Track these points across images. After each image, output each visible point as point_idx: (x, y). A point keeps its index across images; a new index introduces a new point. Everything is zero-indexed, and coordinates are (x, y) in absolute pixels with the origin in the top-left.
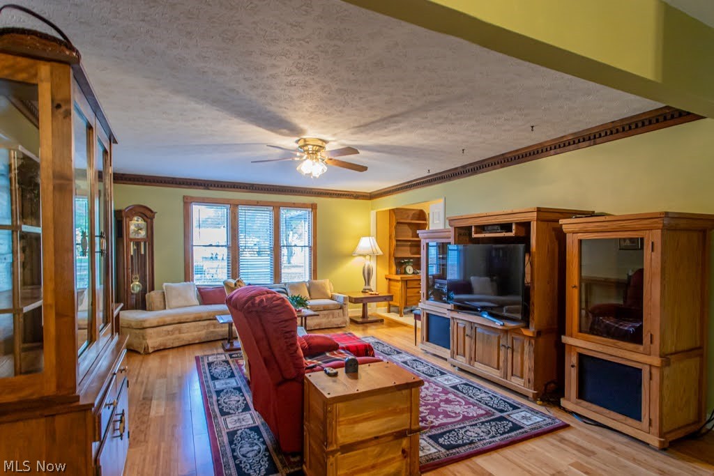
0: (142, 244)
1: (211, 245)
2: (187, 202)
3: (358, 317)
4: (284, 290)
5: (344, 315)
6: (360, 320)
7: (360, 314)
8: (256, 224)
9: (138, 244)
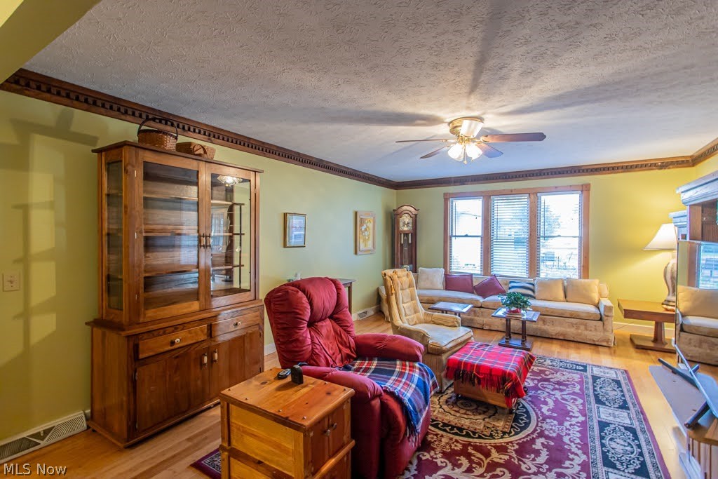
0: (410, 235)
1: (466, 236)
2: (447, 198)
3: (645, 339)
4: (531, 286)
5: (605, 330)
6: (651, 345)
7: (652, 335)
8: (510, 215)
9: (406, 234)
